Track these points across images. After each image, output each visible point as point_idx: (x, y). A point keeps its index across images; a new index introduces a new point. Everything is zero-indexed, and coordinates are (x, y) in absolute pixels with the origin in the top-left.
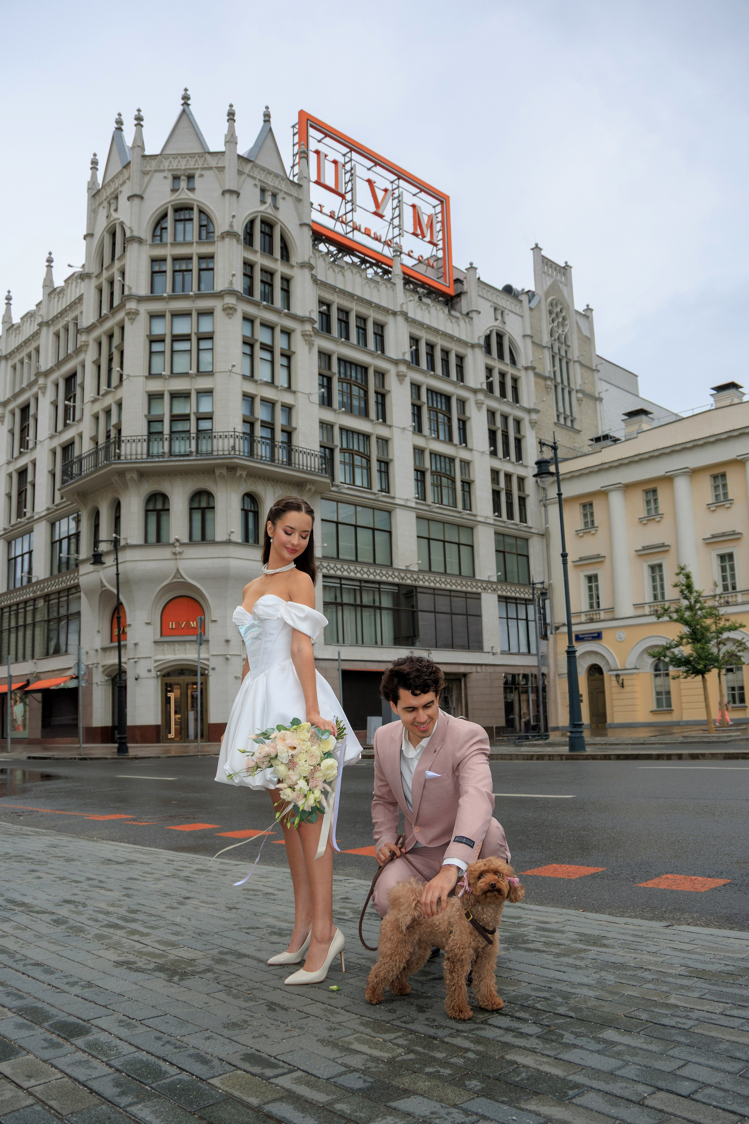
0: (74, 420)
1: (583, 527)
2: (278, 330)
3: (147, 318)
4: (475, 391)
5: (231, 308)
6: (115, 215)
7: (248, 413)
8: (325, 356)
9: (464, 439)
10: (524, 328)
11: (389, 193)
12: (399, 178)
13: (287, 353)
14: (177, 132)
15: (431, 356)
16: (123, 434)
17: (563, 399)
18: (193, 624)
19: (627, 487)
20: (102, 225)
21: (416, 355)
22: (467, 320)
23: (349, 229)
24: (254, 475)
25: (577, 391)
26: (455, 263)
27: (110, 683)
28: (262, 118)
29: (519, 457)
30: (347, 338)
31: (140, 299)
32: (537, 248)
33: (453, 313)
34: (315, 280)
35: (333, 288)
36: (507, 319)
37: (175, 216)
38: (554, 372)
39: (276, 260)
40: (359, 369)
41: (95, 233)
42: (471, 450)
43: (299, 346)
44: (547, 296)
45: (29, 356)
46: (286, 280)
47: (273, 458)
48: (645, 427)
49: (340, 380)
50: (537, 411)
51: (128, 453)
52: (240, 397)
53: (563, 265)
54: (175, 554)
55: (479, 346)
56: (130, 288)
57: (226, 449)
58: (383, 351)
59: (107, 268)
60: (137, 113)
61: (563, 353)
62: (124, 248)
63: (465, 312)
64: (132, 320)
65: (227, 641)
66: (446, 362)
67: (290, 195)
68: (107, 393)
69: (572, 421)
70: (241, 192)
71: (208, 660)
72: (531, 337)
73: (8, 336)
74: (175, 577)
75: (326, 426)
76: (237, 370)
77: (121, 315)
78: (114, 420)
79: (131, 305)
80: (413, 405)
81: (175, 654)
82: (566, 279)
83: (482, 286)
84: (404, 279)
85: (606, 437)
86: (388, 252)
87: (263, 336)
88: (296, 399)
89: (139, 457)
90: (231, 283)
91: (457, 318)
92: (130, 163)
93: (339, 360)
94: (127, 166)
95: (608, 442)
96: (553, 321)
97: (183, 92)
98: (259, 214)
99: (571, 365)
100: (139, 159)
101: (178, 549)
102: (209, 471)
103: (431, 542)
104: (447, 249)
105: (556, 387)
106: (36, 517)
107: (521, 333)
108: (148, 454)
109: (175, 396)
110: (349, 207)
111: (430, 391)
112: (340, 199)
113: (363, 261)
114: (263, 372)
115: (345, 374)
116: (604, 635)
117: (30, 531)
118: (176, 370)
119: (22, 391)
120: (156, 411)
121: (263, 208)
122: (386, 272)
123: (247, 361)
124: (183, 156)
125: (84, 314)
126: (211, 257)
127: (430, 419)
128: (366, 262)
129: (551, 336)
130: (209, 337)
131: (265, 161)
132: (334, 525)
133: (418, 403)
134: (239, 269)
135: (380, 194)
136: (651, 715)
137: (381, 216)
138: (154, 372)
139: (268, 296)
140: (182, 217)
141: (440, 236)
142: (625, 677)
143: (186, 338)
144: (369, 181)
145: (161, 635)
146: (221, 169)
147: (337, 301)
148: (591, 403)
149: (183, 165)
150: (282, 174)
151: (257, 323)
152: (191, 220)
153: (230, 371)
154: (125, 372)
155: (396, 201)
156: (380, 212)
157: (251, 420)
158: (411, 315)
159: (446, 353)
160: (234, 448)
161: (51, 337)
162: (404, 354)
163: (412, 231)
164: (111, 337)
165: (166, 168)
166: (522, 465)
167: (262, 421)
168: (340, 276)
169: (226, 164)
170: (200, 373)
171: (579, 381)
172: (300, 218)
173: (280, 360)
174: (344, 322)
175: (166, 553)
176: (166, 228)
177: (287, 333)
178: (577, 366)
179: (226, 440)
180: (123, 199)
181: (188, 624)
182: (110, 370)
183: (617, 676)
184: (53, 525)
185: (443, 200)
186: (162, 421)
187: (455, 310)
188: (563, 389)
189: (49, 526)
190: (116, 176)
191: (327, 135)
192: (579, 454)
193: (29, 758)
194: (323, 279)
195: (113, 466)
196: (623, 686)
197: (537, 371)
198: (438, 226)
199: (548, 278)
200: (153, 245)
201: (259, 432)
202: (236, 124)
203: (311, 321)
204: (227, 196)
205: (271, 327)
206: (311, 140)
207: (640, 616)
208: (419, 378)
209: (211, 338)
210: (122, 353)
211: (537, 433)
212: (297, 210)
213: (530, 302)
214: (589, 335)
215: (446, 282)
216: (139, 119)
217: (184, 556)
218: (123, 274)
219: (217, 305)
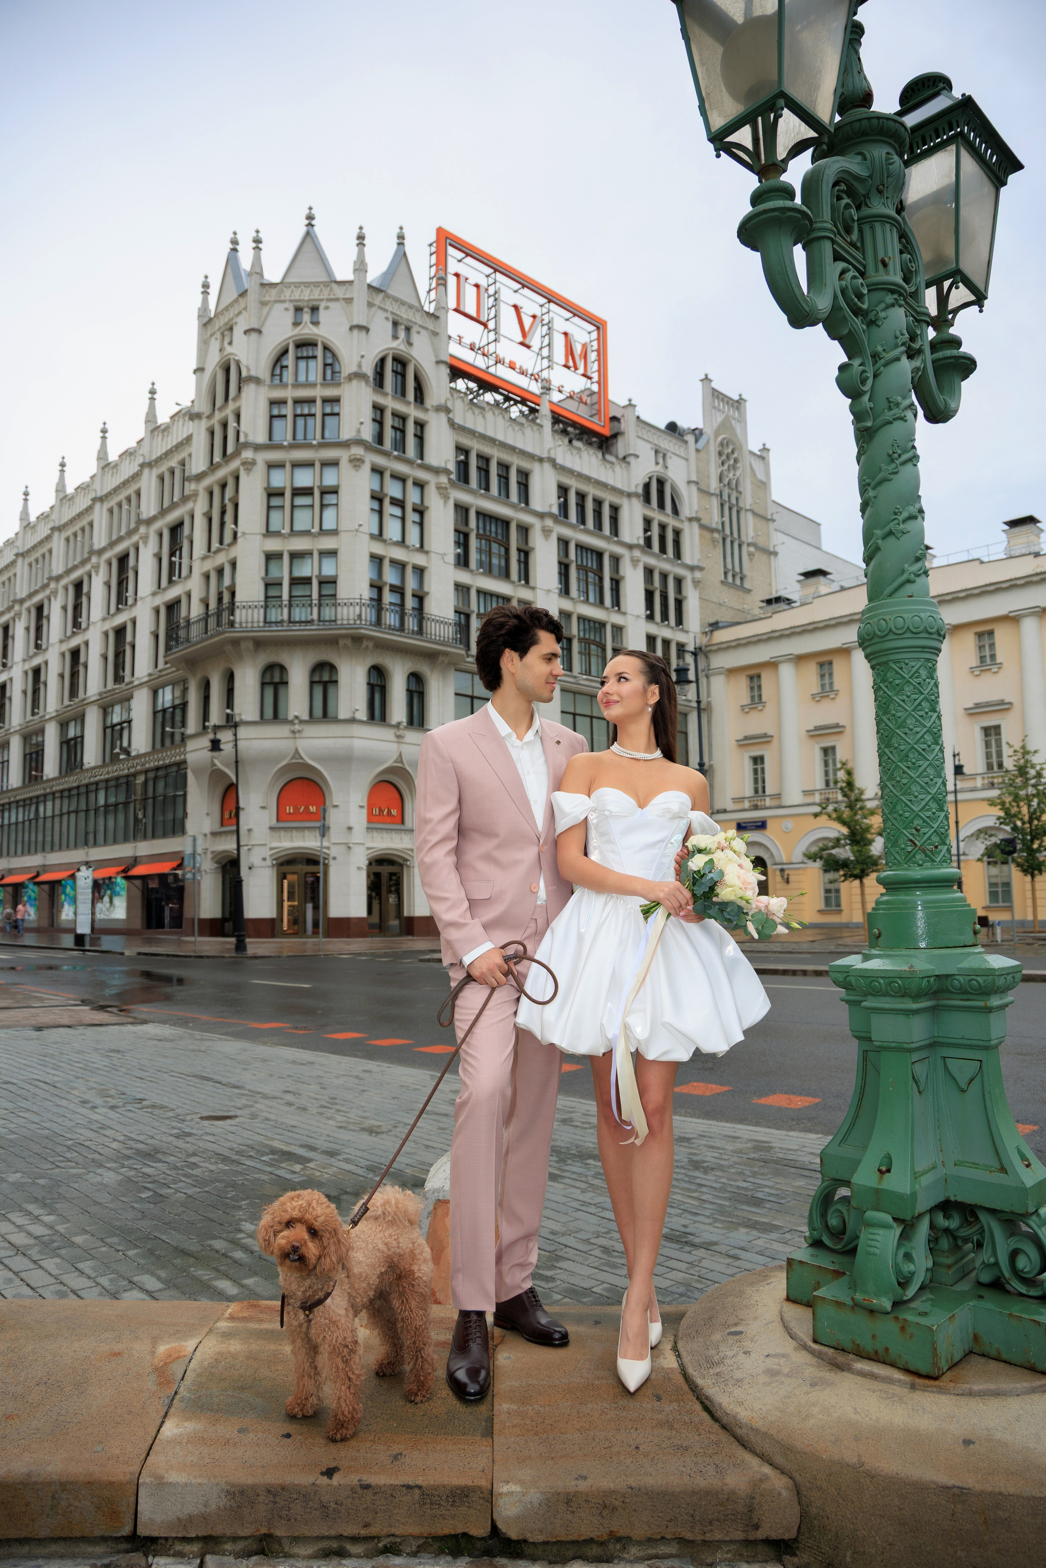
0: (180, 576)
1: (749, 702)
2: (410, 483)
3: (265, 467)
4: (630, 547)
5: (358, 460)
6: (229, 349)
7: (375, 577)
8: (462, 510)
9: (617, 601)
10: (689, 472)
11: (538, 320)
12: (550, 301)
13: (420, 508)
14: (300, 257)
15: (581, 506)
16: (238, 598)
17: (732, 554)
18: (313, 809)
19: (800, 659)
20: (214, 360)
21: (564, 508)
22: (624, 465)
23: (492, 362)
24: (382, 646)
25: (749, 545)
26: (612, 396)
27: (220, 871)
28: (396, 241)
29: (679, 621)
30: (487, 489)
31: (258, 448)
32: (706, 379)
33: (608, 457)
34: (452, 424)
35: (472, 433)
36: (669, 462)
37: (296, 352)
38: (723, 523)
39: (409, 403)
40: (500, 524)
41: (206, 367)
42: (624, 614)
43: (434, 501)
44: (717, 434)
45: (129, 499)
46: (420, 425)
47: (402, 628)
48: (823, 590)
49: (478, 536)
50: (701, 569)
51: (244, 620)
52: (367, 558)
53: (736, 398)
54: (293, 732)
55: (636, 495)
56: (246, 435)
57: (351, 617)
58: (527, 503)
59: (220, 409)
60: (255, 234)
61: (734, 501)
62: (240, 388)
63: (621, 456)
64: (248, 471)
65: (350, 828)
66: (598, 514)
67: (426, 329)
68: (218, 551)
69: (742, 579)
70: (371, 327)
71: (328, 848)
72: (697, 483)
73: (103, 475)
74: (293, 757)
75: (462, 589)
76: (365, 529)
77: (235, 464)
78: (227, 582)
79: (248, 454)
80: (560, 563)
81: (292, 841)
82: (740, 414)
83: (642, 425)
84: (553, 417)
85: (778, 600)
86: (535, 388)
87: (393, 490)
88: (428, 561)
89: (255, 625)
90: (359, 431)
91: (612, 463)
92: (246, 291)
93: (478, 513)
94: (243, 294)
95: (783, 606)
96: (723, 464)
97: (307, 211)
98: (391, 352)
99: (742, 514)
100: (257, 288)
101: (297, 727)
102: (333, 642)
103: (577, 718)
104: (603, 382)
105: (724, 539)
106: (136, 683)
107: (686, 480)
108: (265, 622)
109: (295, 556)
110: (492, 336)
111: (580, 547)
112: (482, 327)
113: (507, 399)
114: (393, 530)
115: (484, 529)
116: (769, 824)
117: (129, 698)
118: (297, 528)
119: (120, 539)
120: (274, 573)
121: (395, 344)
122: (533, 411)
123: (375, 518)
124: (307, 284)
125: (193, 456)
126: (336, 400)
127: (579, 580)
128: (511, 399)
129: (721, 480)
130: (334, 491)
131: (398, 290)
132: (469, 700)
133: (565, 561)
134: (367, 414)
135: (527, 321)
136: (818, 915)
137: (528, 347)
138: (272, 529)
139: (400, 444)
140: (305, 354)
141: (595, 367)
142: (791, 872)
143: (307, 492)
144: (516, 307)
145: (278, 820)
146: (349, 301)
147: (476, 446)
148: (764, 557)
149: (306, 295)
150: (416, 304)
151: (387, 476)
152: (315, 357)
153: (357, 531)
154: (240, 529)
155: (545, 328)
156: (527, 342)
157: (379, 584)
158: (559, 461)
159: (598, 503)
160: (360, 616)
161: (154, 481)
162: (551, 506)
163: (563, 362)
164: (224, 486)
165: (288, 298)
166: (682, 630)
167: (391, 586)
168: (480, 419)
169: (355, 295)
170: (323, 532)
171: (751, 533)
172: (436, 355)
173: (411, 517)
174: (484, 471)
175: (283, 731)
176: (287, 367)
177: (420, 485)
178: (750, 516)
179: (351, 608)
180: (238, 331)
181: (307, 808)
182: (222, 524)
183: (782, 870)
184: (155, 693)
185: (599, 326)
186: (281, 584)
187: (611, 454)
188: (732, 542)
189: (151, 694)
190: (231, 305)
191: (467, 255)
192: (749, 618)
193: (139, 954)
194: (461, 422)
195: (227, 635)
196: (788, 882)
197: (703, 522)
198: (593, 356)
199: (718, 414)
200: (272, 386)
201: (388, 597)
202: (366, 249)
203: (447, 472)
204: (355, 332)
205: (402, 479)
206: (450, 259)
207: (809, 805)
208: (567, 532)
209: (336, 492)
210: (236, 506)
211: (700, 593)
212: (432, 343)
213: (696, 441)
214: (764, 479)
215: (600, 420)
216: (257, 241)
217: (304, 735)
218: (238, 416)
219: (343, 455)
